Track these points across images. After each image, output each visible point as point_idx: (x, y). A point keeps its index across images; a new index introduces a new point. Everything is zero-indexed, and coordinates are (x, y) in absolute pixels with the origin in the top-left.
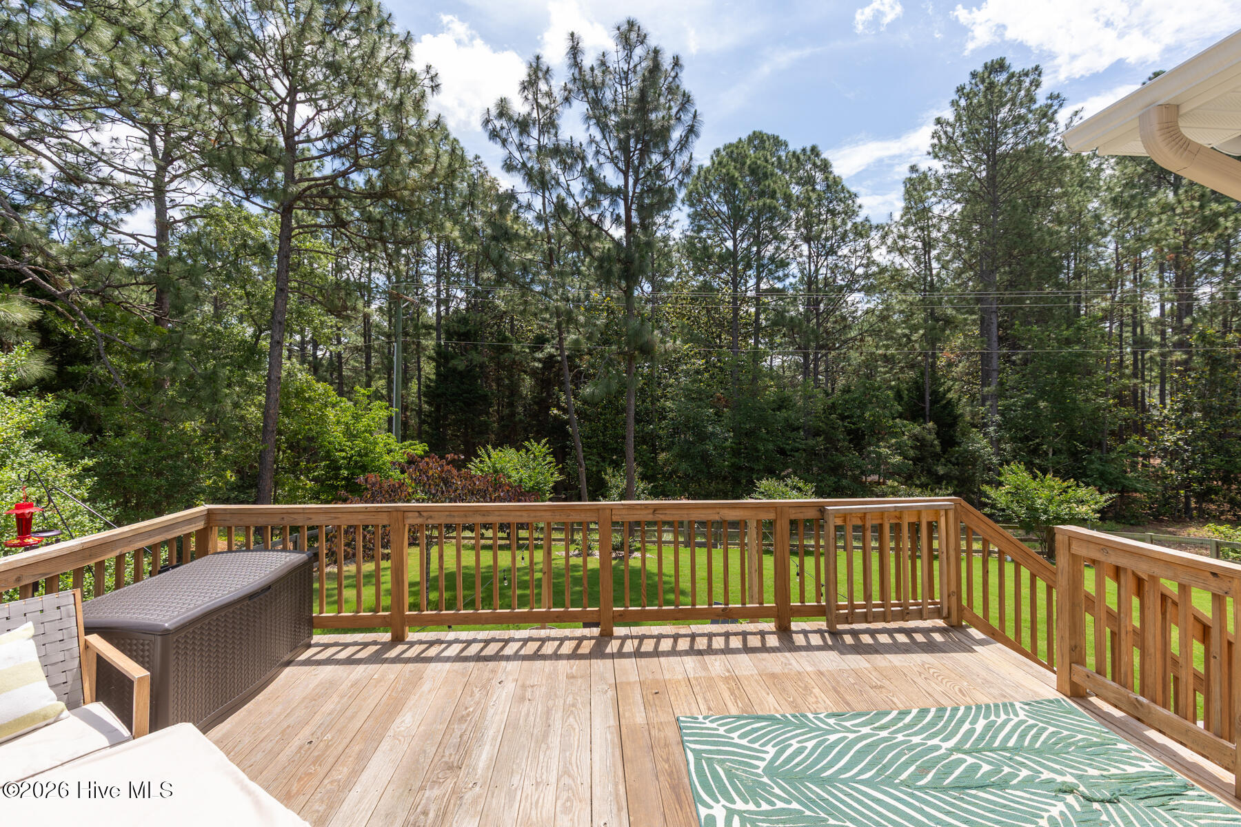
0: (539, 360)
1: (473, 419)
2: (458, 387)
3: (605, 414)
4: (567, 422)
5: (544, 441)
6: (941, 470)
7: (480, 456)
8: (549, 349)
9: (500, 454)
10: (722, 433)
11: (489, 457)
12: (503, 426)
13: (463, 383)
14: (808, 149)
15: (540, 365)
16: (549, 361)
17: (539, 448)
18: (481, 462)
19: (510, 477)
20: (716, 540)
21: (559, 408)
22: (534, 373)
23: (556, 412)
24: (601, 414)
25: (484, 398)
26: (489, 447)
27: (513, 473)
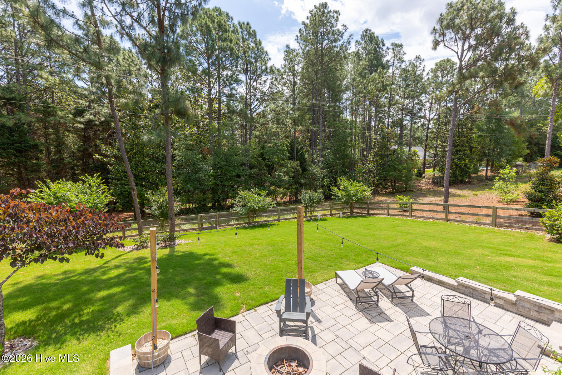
0: (81, 123)
1: (26, 162)
2: (9, 139)
3: (136, 158)
4: (108, 163)
5: (96, 175)
6: (303, 181)
7: (38, 188)
8: (88, 116)
9: (59, 185)
10: (207, 168)
11: (49, 188)
12: (54, 166)
13: (13, 136)
14: (246, 23)
15: (83, 126)
16: (89, 123)
17: (94, 180)
18: (41, 192)
19: (70, 201)
20: (216, 225)
21: (101, 154)
22: (76, 131)
23: (98, 156)
24: (133, 158)
25: (36, 147)
26: (48, 181)
27: (73, 198)
